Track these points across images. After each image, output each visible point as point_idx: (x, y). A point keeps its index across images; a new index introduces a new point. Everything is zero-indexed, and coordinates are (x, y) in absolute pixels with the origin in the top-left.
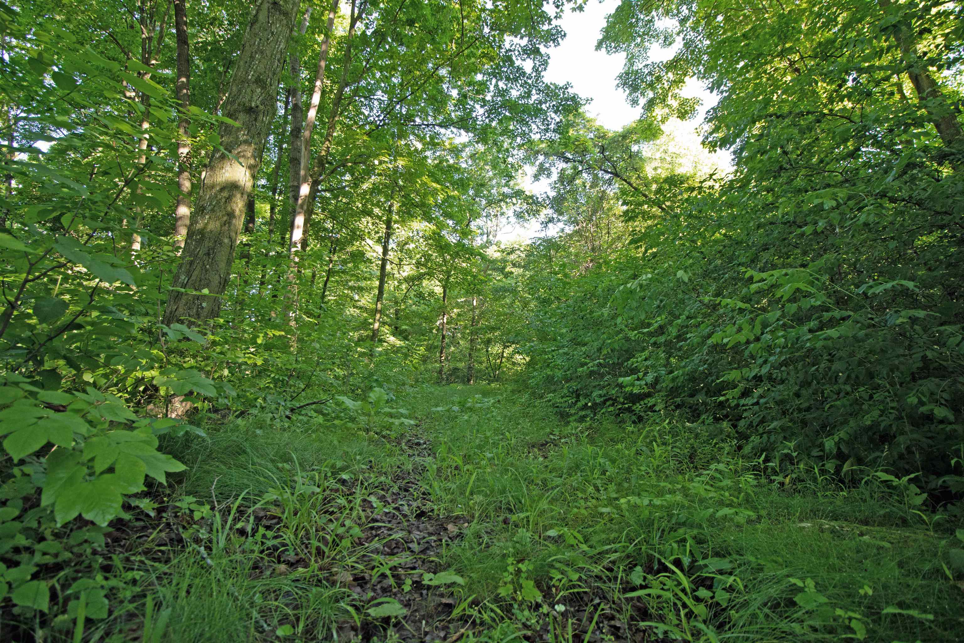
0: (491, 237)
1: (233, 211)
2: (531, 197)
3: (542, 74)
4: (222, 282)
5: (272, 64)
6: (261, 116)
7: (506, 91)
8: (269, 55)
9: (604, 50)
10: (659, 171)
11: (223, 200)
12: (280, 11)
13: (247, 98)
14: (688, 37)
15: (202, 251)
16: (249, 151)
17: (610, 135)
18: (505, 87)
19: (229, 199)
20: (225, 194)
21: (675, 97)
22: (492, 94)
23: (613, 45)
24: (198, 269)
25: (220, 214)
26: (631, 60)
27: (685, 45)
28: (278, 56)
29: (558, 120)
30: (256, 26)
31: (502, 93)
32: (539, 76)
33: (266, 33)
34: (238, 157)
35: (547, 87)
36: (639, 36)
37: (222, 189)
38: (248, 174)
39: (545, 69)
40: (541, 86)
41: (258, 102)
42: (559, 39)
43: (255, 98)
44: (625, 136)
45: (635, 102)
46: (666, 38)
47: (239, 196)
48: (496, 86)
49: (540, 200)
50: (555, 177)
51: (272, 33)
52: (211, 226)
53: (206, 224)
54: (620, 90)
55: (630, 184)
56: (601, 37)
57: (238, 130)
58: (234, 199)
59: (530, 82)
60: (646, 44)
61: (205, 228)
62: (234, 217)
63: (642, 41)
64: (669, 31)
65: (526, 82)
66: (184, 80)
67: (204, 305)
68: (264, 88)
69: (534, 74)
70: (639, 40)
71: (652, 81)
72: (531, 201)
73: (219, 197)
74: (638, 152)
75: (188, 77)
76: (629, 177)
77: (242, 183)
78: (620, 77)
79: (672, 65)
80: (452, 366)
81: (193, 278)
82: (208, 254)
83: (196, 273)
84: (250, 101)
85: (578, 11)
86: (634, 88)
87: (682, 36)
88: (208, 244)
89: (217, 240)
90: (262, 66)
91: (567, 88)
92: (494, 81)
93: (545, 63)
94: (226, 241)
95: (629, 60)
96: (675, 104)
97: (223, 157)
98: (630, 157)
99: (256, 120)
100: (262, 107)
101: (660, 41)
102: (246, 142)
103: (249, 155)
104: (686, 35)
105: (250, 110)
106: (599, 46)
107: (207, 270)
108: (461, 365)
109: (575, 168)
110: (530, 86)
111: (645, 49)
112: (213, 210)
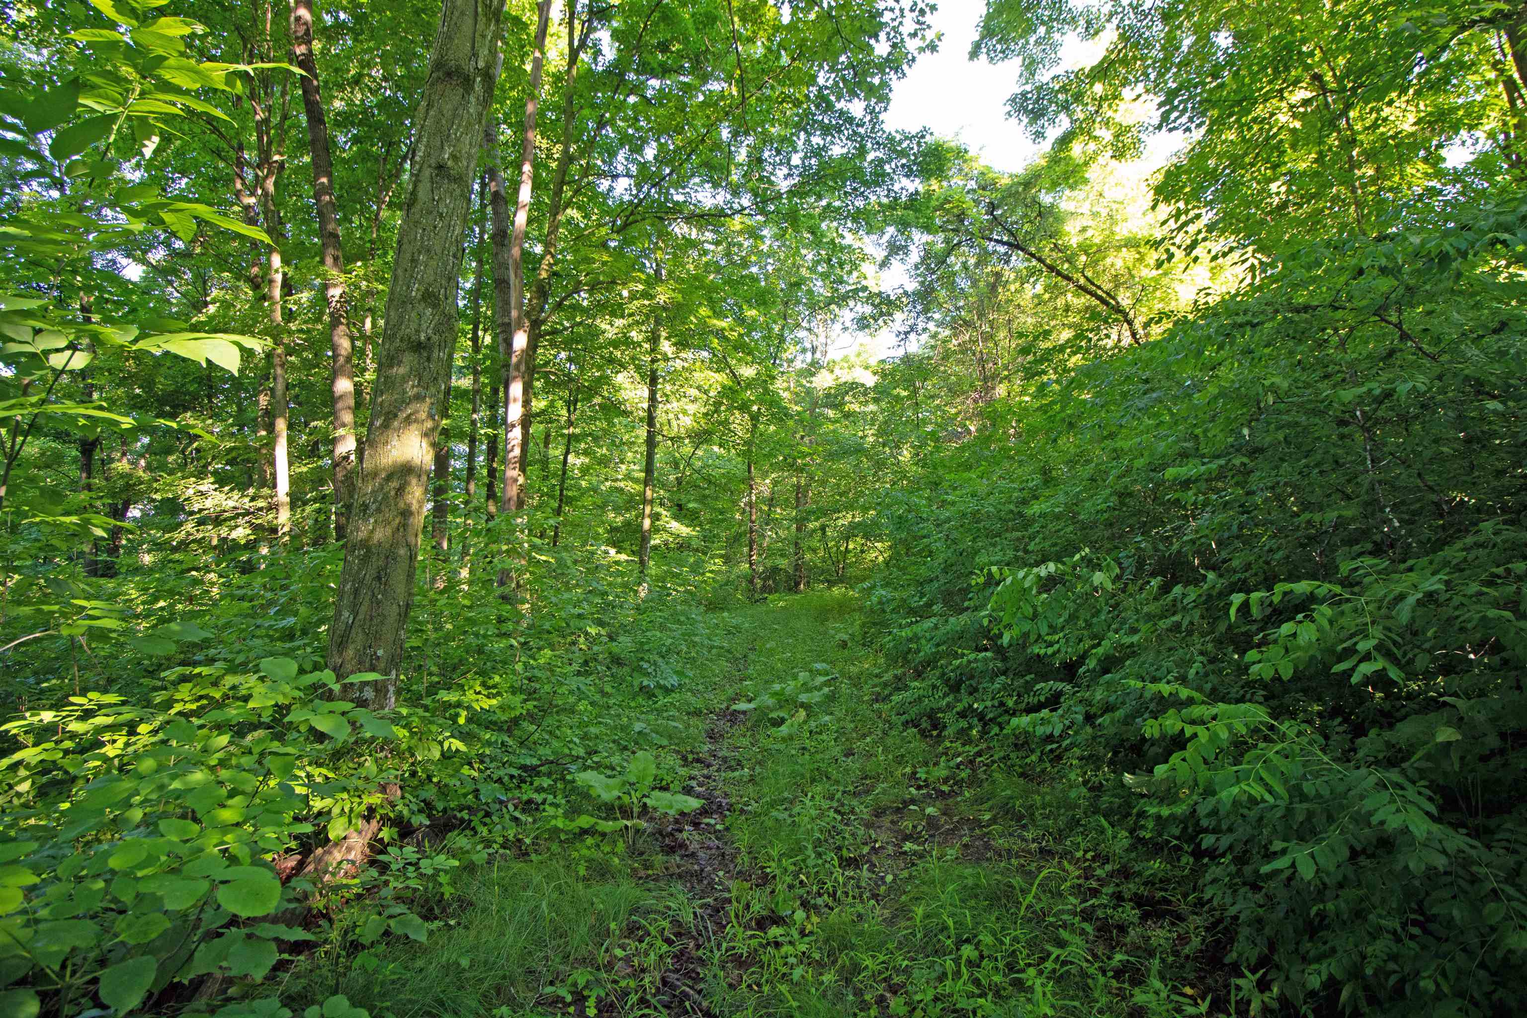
0: (818, 355)
1: (409, 505)
2: (880, 294)
3: (882, 117)
4: (403, 610)
5: (445, 264)
6: (436, 351)
7: (825, 148)
8: (439, 251)
9: (983, 57)
10: (1089, 234)
11: (393, 493)
12: (449, 177)
13: (413, 326)
14: (1127, 22)
15: (369, 574)
16: (423, 410)
17: (1005, 181)
18: (822, 143)
19: (401, 491)
20: (394, 484)
21: (1107, 123)
22: (801, 154)
23: (999, 47)
24: (366, 603)
25: (389, 515)
26: (1031, 67)
27: (1122, 36)
28: (453, 249)
29: (912, 189)
30: (416, 209)
31: (817, 152)
32: (875, 121)
33: (430, 217)
34: (408, 420)
35: (890, 139)
36: (1043, 23)
37: (389, 478)
38: (424, 444)
39: (886, 109)
40: (881, 137)
41: (430, 331)
42: (905, 67)
43: (424, 326)
44: (1029, 181)
45: (1039, 135)
46: (1089, 23)
47: (414, 481)
48: (808, 141)
49: (892, 298)
50: (915, 256)
51: (441, 215)
52: (379, 535)
53: (372, 532)
54: (1014, 121)
55: (1040, 260)
56: (977, 38)
57: (404, 379)
58: (408, 489)
59: (861, 130)
60: (1056, 36)
61: (369, 538)
62: (411, 513)
63: (1048, 32)
64: (1094, 10)
65: (855, 133)
66: (324, 180)
67: (380, 653)
68: (435, 306)
69: (868, 118)
70: (1042, 30)
71: (1067, 101)
72: (877, 301)
73: (386, 489)
74: (1052, 205)
75: (329, 175)
76: (1039, 250)
77: (417, 461)
78: (1013, 100)
79: (1102, 71)
80: (769, 563)
81: (361, 616)
82: (379, 578)
83: (363, 609)
84: (418, 331)
85: (928, 52)
86: (1036, 115)
87: (1115, 21)
88: (377, 562)
89: (390, 556)
90: (430, 271)
91: (923, 137)
92: (802, 135)
93: (884, 99)
94: (402, 552)
95: (1027, 68)
96: (1107, 135)
97: (386, 426)
98: (1040, 214)
99: (429, 359)
100: (435, 338)
101: (1079, 30)
102: (418, 398)
103: (423, 415)
104: (1122, 20)
105: (418, 347)
106: (974, 54)
107: (379, 603)
108: (783, 563)
109: (947, 241)
110: (863, 139)
111: (1054, 47)
112: (379, 510)
